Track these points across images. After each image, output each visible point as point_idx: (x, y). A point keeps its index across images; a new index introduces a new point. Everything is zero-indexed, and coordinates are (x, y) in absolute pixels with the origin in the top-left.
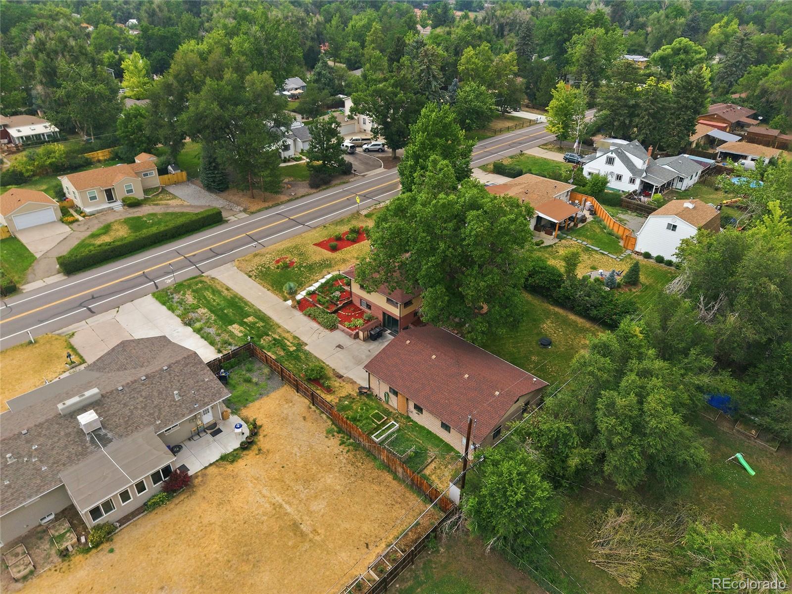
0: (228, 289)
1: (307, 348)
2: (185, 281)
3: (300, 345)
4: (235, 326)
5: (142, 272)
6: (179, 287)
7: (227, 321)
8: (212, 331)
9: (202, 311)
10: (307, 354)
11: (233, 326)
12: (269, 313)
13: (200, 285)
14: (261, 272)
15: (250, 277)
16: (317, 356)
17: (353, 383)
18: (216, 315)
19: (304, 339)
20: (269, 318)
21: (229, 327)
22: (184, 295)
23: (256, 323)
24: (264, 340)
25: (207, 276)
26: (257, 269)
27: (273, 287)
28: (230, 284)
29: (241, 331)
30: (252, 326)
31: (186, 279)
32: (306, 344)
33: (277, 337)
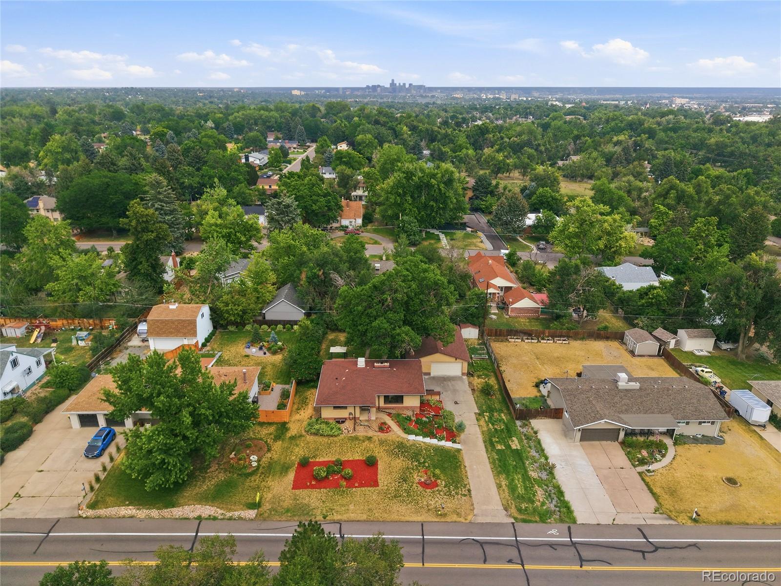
0: (499, 486)
1: (477, 411)
2: (536, 522)
3: (479, 415)
4: (514, 447)
5: (585, 568)
6: (544, 517)
7: (518, 454)
8: (533, 453)
9: (533, 475)
10: (479, 408)
11: (515, 448)
12: (481, 445)
13: (523, 506)
14: (456, 487)
15: (469, 491)
16: (475, 404)
17: (470, 383)
18: (524, 464)
19: (474, 417)
20: (485, 442)
21: (519, 448)
22: (543, 504)
23: (497, 442)
24: (500, 427)
25: (510, 516)
26: (457, 494)
27: (460, 465)
28: (494, 489)
29: (512, 441)
30: (502, 441)
31: (535, 524)
32: (475, 413)
33: (490, 425)
